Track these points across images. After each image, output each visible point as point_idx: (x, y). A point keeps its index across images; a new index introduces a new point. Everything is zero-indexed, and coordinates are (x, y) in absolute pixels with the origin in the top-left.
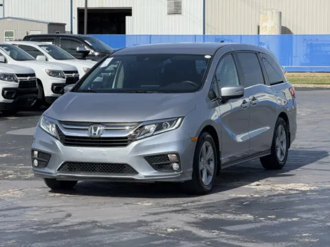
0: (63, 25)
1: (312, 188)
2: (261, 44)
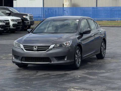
2: (65, 11)
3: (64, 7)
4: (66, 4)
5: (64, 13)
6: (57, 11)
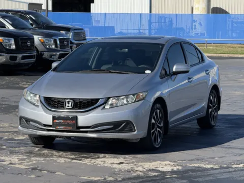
0: (41, 5)
1: (175, 169)
2: (195, 21)
3: (194, 13)
4: (198, 8)
5: (194, 27)
6: (174, 21)
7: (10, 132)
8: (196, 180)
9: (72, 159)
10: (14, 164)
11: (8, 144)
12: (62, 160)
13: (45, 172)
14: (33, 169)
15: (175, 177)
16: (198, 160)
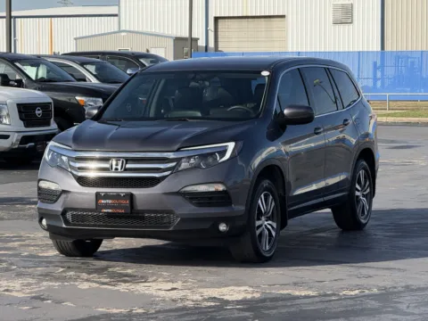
0: (195, 40)
1: (249, 297)
7: (38, 246)
8: (267, 312)
9: (104, 284)
10: (11, 291)
11: (22, 264)
12: (85, 286)
13: (49, 301)
14: (33, 298)
15: (237, 309)
16: (295, 284)
